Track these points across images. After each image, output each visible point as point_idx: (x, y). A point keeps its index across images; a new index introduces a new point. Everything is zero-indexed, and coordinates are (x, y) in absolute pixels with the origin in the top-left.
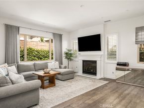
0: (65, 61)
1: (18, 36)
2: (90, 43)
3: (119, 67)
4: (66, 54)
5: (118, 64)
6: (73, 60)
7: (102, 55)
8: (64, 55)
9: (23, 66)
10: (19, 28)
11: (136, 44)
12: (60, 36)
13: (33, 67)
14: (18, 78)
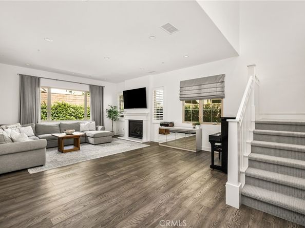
0: (107, 121)
1: (37, 89)
2: (135, 98)
3: (163, 127)
4: (110, 111)
5: (161, 125)
6: (118, 119)
7: (148, 113)
8: (106, 114)
9: (44, 126)
10: (39, 78)
11: (181, 100)
12: (101, 89)
13: (58, 128)
14: (19, 137)
